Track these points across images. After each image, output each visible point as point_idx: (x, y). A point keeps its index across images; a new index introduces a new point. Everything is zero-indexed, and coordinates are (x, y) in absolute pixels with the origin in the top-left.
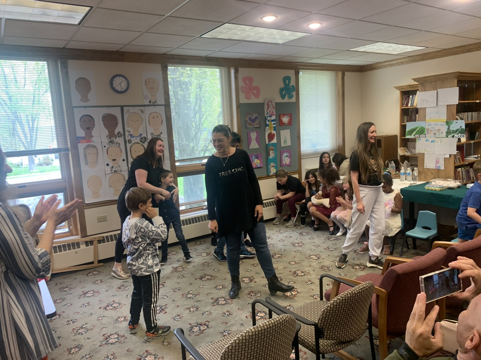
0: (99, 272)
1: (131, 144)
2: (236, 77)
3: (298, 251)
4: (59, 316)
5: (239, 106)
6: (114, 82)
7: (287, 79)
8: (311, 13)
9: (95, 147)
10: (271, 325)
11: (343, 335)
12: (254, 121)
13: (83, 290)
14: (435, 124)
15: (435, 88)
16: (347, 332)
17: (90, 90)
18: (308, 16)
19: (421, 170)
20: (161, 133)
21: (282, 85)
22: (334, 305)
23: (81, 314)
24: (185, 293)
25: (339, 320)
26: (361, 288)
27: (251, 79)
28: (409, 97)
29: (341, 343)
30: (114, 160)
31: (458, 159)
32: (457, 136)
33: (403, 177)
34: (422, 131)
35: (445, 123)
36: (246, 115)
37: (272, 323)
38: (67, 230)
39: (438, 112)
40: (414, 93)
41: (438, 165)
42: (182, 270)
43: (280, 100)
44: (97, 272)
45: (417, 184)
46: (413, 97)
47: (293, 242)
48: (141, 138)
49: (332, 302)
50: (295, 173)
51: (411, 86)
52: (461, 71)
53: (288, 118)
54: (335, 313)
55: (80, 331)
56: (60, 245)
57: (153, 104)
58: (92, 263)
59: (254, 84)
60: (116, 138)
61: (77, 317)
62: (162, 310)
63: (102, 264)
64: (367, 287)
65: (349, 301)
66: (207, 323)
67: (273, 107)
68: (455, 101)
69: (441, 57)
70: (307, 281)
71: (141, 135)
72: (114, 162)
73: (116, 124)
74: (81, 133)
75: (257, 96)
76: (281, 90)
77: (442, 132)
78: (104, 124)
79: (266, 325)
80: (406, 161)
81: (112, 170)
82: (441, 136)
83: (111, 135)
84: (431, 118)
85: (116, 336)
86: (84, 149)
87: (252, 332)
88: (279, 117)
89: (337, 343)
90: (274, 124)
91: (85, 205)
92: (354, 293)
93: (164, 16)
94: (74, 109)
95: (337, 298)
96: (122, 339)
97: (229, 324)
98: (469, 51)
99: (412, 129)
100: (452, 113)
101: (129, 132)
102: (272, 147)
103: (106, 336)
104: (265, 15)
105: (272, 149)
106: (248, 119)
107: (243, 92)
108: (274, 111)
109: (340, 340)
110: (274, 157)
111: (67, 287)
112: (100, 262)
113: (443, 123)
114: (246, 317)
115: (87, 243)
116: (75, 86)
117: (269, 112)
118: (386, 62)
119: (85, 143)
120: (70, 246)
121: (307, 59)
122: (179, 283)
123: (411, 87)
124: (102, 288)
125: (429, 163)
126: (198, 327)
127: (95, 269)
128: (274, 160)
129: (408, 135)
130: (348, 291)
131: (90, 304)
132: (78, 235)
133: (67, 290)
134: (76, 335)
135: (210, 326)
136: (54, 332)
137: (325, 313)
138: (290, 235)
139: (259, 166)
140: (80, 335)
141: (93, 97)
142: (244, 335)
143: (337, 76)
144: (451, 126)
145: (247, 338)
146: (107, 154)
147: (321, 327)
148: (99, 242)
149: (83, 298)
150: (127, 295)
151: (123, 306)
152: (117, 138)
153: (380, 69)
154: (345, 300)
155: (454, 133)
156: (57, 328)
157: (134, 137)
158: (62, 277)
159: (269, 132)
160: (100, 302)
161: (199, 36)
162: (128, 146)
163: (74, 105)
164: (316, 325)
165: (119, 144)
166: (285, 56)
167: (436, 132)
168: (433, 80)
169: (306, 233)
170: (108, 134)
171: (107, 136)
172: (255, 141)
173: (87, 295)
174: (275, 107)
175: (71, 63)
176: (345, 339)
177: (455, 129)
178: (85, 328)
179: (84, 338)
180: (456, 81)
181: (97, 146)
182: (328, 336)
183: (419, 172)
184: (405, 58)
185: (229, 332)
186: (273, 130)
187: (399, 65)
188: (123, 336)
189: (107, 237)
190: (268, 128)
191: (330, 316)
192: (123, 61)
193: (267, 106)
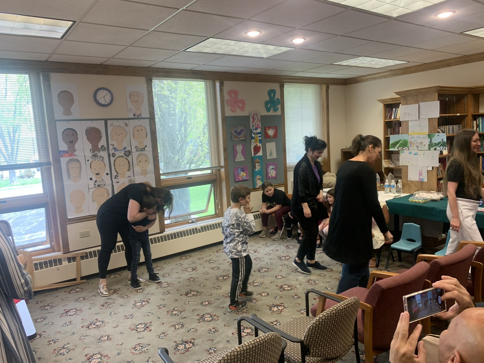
0: (82, 289)
1: (115, 157)
2: (221, 90)
3: (285, 264)
4: (39, 336)
5: (224, 119)
6: (97, 95)
7: (272, 92)
8: (295, 29)
9: (78, 161)
10: (256, 344)
11: (329, 351)
12: (239, 134)
13: (65, 308)
14: (417, 137)
15: (417, 102)
16: (333, 349)
17: (73, 103)
18: (291, 31)
19: (404, 182)
20: (146, 146)
21: (267, 99)
22: (319, 322)
23: (62, 334)
24: (170, 310)
25: (325, 336)
26: (347, 304)
27: (236, 93)
28: (392, 110)
29: (328, 360)
30: (97, 174)
31: (440, 171)
32: (439, 149)
33: (388, 189)
34: (405, 144)
35: (427, 135)
36: (231, 128)
37: (257, 342)
38: (48, 246)
39: (420, 125)
40: (397, 106)
41: (421, 177)
42: (167, 285)
43: (265, 113)
44: (80, 289)
45: (401, 196)
46: (396, 110)
47: (279, 256)
48: (125, 152)
49: (318, 318)
50: (280, 185)
51: (394, 99)
52: (441, 85)
53: (273, 131)
54: (321, 330)
55: (62, 351)
56: (42, 262)
57: (137, 117)
58: (75, 280)
59: (240, 97)
60: (99, 152)
61: (58, 336)
62: (147, 327)
63: (85, 281)
64: (352, 303)
65: (334, 317)
66: (193, 341)
67: (259, 120)
68: (436, 114)
69: (422, 71)
70: (294, 296)
71: (125, 148)
72: (98, 176)
73: (100, 138)
74: (63, 146)
75: (242, 109)
76: (266, 103)
77: (425, 145)
78: (87, 138)
79: (252, 344)
80: (390, 173)
81: (95, 184)
82: (423, 149)
83: (95, 148)
84: (413, 131)
85: (99, 356)
86: (67, 163)
87: (237, 352)
88: (264, 130)
89: (323, 360)
90: (259, 137)
91: (68, 220)
92: (339, 309)
93: (149, 30)
94: (56, 122)
95: (323, 315)
96: (105, 359)
97: (215, 341)
98: (449, 65)
99: (396, 142)
100: (434, 126)
101: (113, 145)
102: (258, 160)
103: (88, 356)
104: (249, 31)
105: (258, 161)
106: (233, 132)
107: (229, 105)
108: (260, 124)
109: (326, 357)
110: (259, 170)
111: (48, 305)
112: (82, 278)
113: (425, 136)
114: (232, 334)
115: (69, 260)
116: (57, 99)
117: (254, 125)
118: (369, 75)
119: (68, 157)
120: (52, 263)
121: (292, 72)
122: (164, 300)
123: (394, 101)
124: (84, 306)
125: (413, 176)
126: (183, 345)
127: (77, 286)
128: (259, 173)
129: (392, 147)
130: (333, 307)
131: (72, 323)
132: (60, 251)
133: (49, 309)
134: (58, 356)
135: (195, 344)
136: (35, 353)
137: (310, 330)
138: (277, 248)
139: (245, 178)
140: (61, 356)
141: (76, 111)
142: (229, 354)
143: (321, 89)
144: (433, 139)
145: (233, 357)
146: (91, 168)
147: (307, 344)
148: (82, 258)
149: (66, 316)
150: (111, 313)
151: (106, 324)
152: (101, 152)
153: (363, 82)
154: (331, 316)
155: (436, 146)
156: (38, 348)
157: (117, 150)
158: (43, 294)
159: (255, 145)
160: (83, 320)
161: (183, 50)
162: (112, 159)
163: (56, 119)
164: (302, 342)
165: (103, 158)
166: (270, 70)
167: (418, 145)
168: (415, 94)
169: (292, 246)
170: (91, 148)
171: (90, 150)
172: (241, 154)
173: (70, 314)
175: (54, 76)
176: (331, 356)
177: (437, 142)
178: (67, 348)
179: (66, 359)
180: (437, 95)
181: (80, 161)
182: (314, 353)
183: (403, 185)
184: (387, 72)
185: (215, 349)
186: (259, 143)
187: (382, 78)
188: (107, 356)
189: (90, 253)
190: (253, 140)
191: (316, 333)
192: (106, 73)
193: (252, 119)
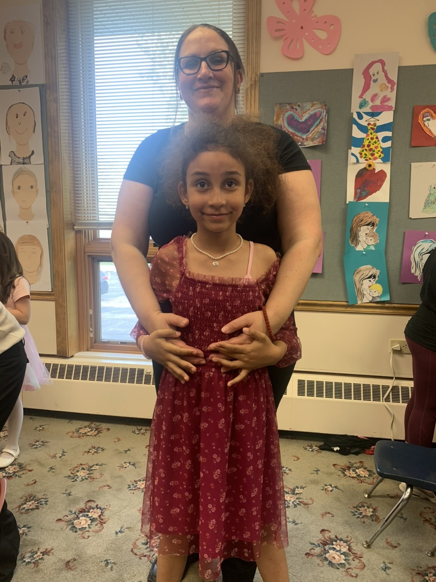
5: (256, 81)
12: (304, 128)
20: (33, 153)
36: (276, 109)
43: (424, 57)
57: (19, 84)
59: (322, 10)
67: (389, 81)
88: (412, 115)
90: (385, 139)
102: (369, 216)
105: (369, 221)
106: (283, 122)
108: (393, 95)
110: (373, 248)
117: (368, 99)
174: (396, 80)
186: (379, 160)
190: (355, 150)
193: (363, 80)
